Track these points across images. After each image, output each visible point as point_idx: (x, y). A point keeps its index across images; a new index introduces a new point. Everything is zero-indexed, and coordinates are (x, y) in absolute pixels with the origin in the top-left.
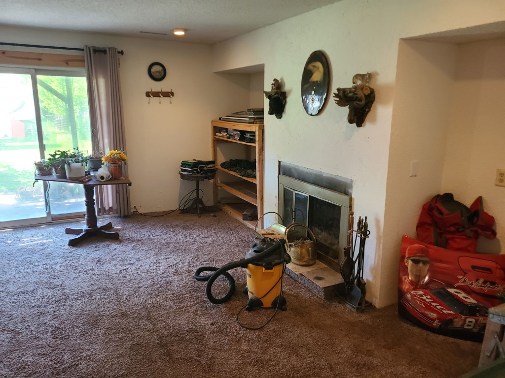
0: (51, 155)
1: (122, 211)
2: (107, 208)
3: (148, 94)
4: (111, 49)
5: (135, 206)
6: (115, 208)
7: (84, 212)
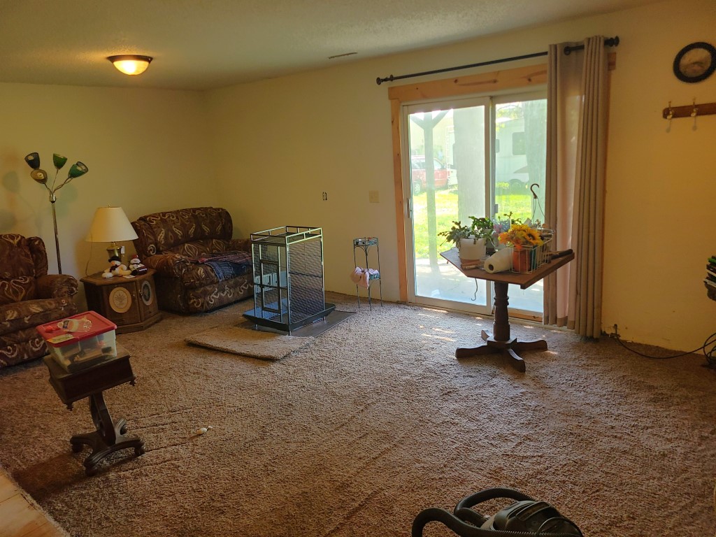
0: (456, 223)
1: (589, 327)
2: (559, 316)
3: (666, 113)
4: (591, 41)
5: (616, 325)
6: (571, 319)
7: (540, 313)
